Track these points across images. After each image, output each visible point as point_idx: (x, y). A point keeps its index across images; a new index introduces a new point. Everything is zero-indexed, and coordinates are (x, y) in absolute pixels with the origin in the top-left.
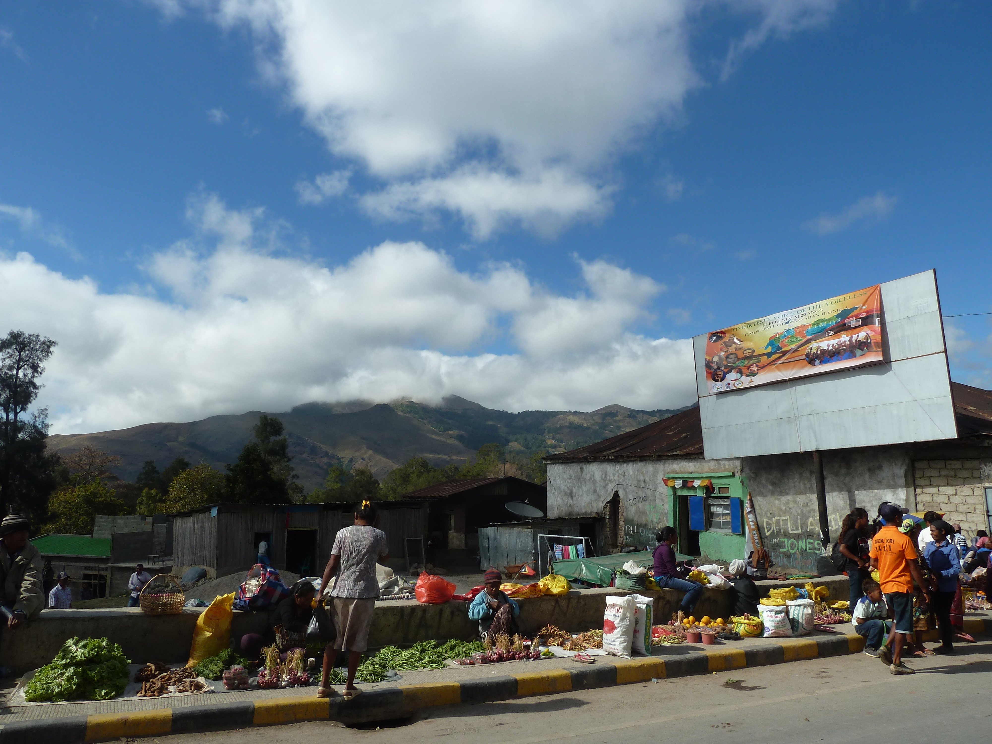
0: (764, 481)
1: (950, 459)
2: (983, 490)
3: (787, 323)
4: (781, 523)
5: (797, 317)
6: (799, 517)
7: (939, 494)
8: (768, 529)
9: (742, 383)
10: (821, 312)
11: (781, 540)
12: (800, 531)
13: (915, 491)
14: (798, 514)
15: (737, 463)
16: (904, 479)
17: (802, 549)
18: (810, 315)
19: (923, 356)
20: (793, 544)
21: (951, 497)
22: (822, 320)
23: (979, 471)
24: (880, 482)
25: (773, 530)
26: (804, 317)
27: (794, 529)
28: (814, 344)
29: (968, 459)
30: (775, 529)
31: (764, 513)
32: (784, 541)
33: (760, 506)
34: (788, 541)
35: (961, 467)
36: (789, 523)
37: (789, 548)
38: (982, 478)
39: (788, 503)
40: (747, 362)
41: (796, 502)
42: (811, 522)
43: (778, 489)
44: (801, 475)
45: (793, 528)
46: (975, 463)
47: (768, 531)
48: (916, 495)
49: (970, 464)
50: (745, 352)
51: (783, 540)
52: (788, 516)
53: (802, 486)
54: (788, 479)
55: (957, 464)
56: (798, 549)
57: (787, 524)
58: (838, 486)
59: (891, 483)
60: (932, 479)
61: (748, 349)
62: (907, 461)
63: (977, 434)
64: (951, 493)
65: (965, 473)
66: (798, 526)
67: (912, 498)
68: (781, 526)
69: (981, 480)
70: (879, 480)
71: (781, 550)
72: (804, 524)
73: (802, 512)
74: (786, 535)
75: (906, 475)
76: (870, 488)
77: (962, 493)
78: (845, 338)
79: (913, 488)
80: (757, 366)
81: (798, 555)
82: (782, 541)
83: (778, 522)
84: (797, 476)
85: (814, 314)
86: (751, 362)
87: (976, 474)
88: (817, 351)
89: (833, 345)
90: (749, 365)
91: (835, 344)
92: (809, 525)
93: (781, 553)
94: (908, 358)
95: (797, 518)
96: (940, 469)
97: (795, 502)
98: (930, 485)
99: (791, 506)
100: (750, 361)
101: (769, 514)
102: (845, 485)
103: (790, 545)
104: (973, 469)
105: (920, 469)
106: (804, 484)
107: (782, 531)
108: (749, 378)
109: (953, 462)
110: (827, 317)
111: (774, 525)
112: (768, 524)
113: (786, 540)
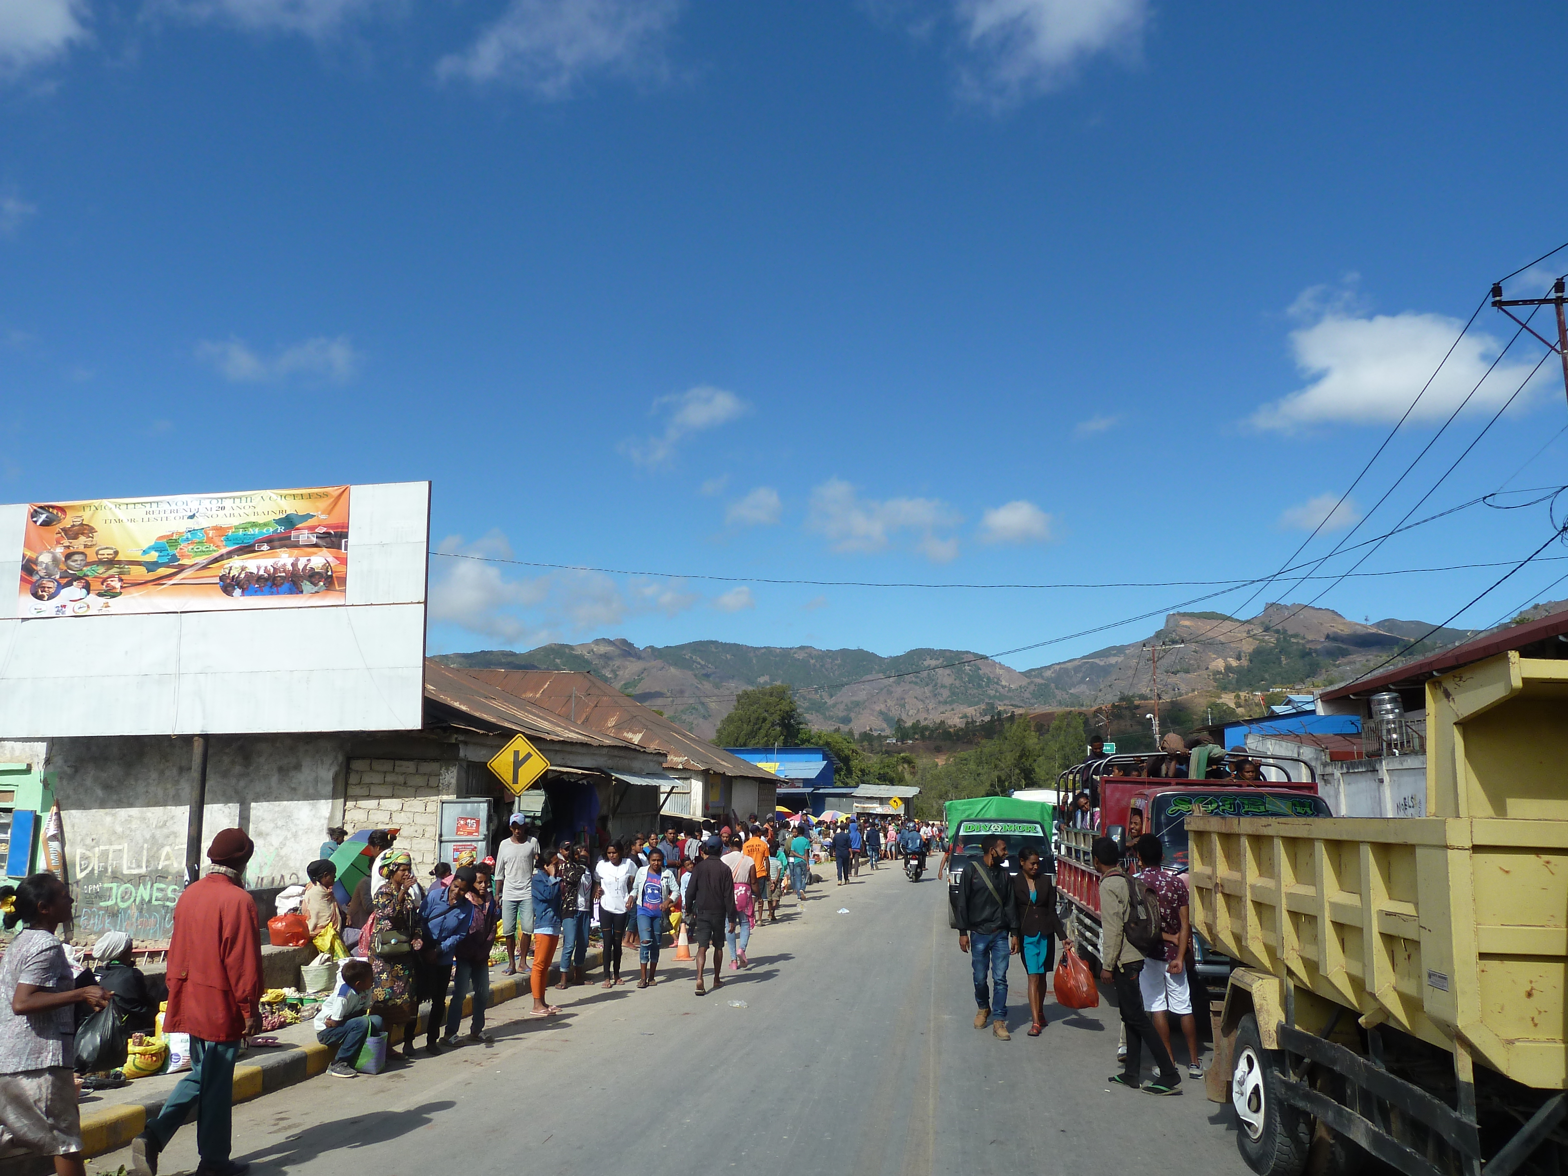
0: (89, 782)
1: (401, 759)
2: (439, 804)
3: (192, 517)
4: (110, 856)
5: (209, 509)
6: (146, 846)
7: (378, 809)
8: (83, 867)
9: (88, 607)
10: (251, 511)
11: (106, 885)
12: (143, 871)
13: (345, 805)
14: (145, 841)
15: (41, 749)
16: (332, 786)
17: (143, 900)
18: (232, 512)
19: (394, 604)
20: (126, 893)
21: (393, 815)
22: (254, 525)
23: (438, 777)
24: (294, 789)
25: (93, 869)
26: (221, 513)
27: (134, 866)
28: (236, 561)
29: (425, 760)
30: (96, 868)
31: (79, 838)
32: (111, 888)
33: (73, 826)
34: (118, 887)
35: (414, 771)
36: (125, 856)
37: (119, 900)
38: (441, 788)
39: (130, 822)
40: (101, 569)
41: (145, 819)
42: (168, 854)
43: (115, 797)
44: (162, 773)
45: (131, 863)
46: (434, 766)
47: (82, 871)
48: (345, 811)
49: (427, 767)
50: (100, 552)
51: (110, 885)
52: (126, 845)
53: (160, 793)
54: (136, 780)
55: (409, 766)
56: (135, 900)
57: (122, 857)
58: (224, 794)
59: (311, 791)
60: (373, 787)
61: (107, 548)
62: (341, 758)
63: (444, 725)
64: (396, 809)
65: (419, 780)
66: (141, 861)
67: (339, 815)
68: (110, 862)
69: (439, 790)
70: (293, 786)
71: (102, 904)
72: (153, 857)
73: (153, 837)
74: (116, 877)
75: (335, 779)
76: (277, 799)
77: (410, 810)
78: (284, 559)
79: (342, 800)
80: (121, 580)
81: (134, 912)
82: (107, 888)
83: (104, 855)
84: (154, 775)
85: (242, 512)
86: (111, 572)
87: (433, 782)
88: (240, 574)
89: (266, 567)
90: (105, 575)
91: (269, 567)
92: (163, 858)
93: (100, 908)
94: (372, 604)
95: (142, 847)
96: (385, 772)
97: (143, 819)
98: (368, 797)
99: (134, 826)
100: (107, 570)
101: (88, 841)
102: (237, 792)
103: (121, 895)
104: (430, 775)
105: (357, 772)
106: (166, 789)
107: (110, 870)
108: (103, 600)
109: (405, 763)
110: (261, 520)
111: (97, 859)
112: (84, 857)
113: (114, 885)
